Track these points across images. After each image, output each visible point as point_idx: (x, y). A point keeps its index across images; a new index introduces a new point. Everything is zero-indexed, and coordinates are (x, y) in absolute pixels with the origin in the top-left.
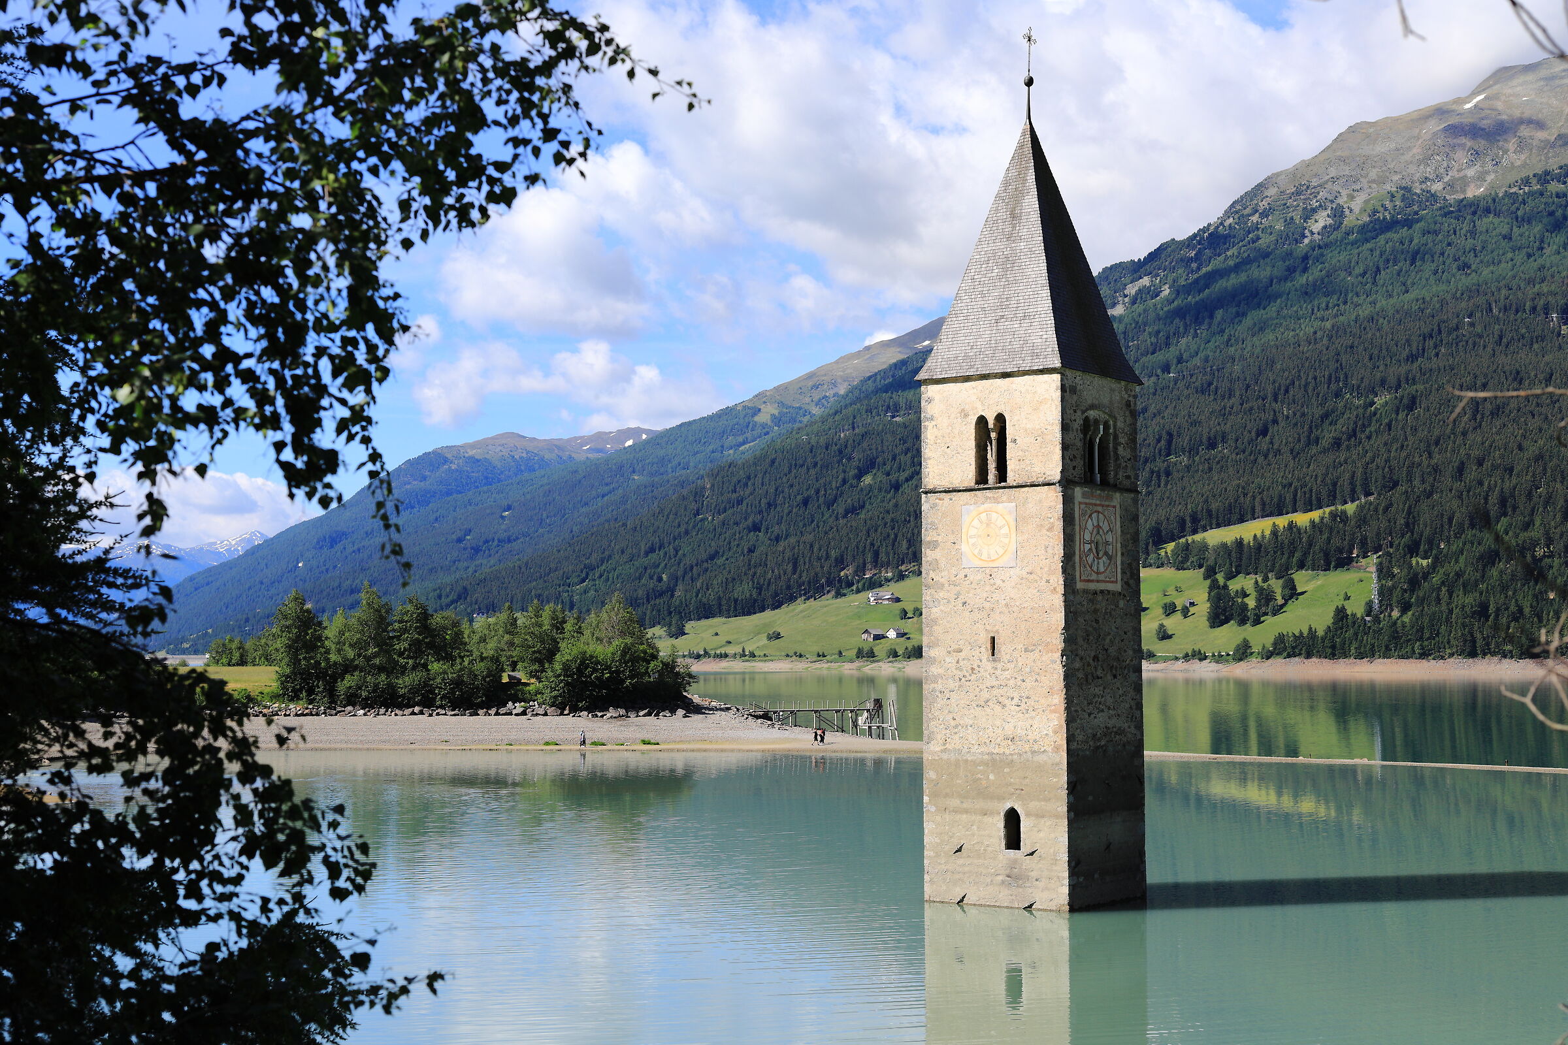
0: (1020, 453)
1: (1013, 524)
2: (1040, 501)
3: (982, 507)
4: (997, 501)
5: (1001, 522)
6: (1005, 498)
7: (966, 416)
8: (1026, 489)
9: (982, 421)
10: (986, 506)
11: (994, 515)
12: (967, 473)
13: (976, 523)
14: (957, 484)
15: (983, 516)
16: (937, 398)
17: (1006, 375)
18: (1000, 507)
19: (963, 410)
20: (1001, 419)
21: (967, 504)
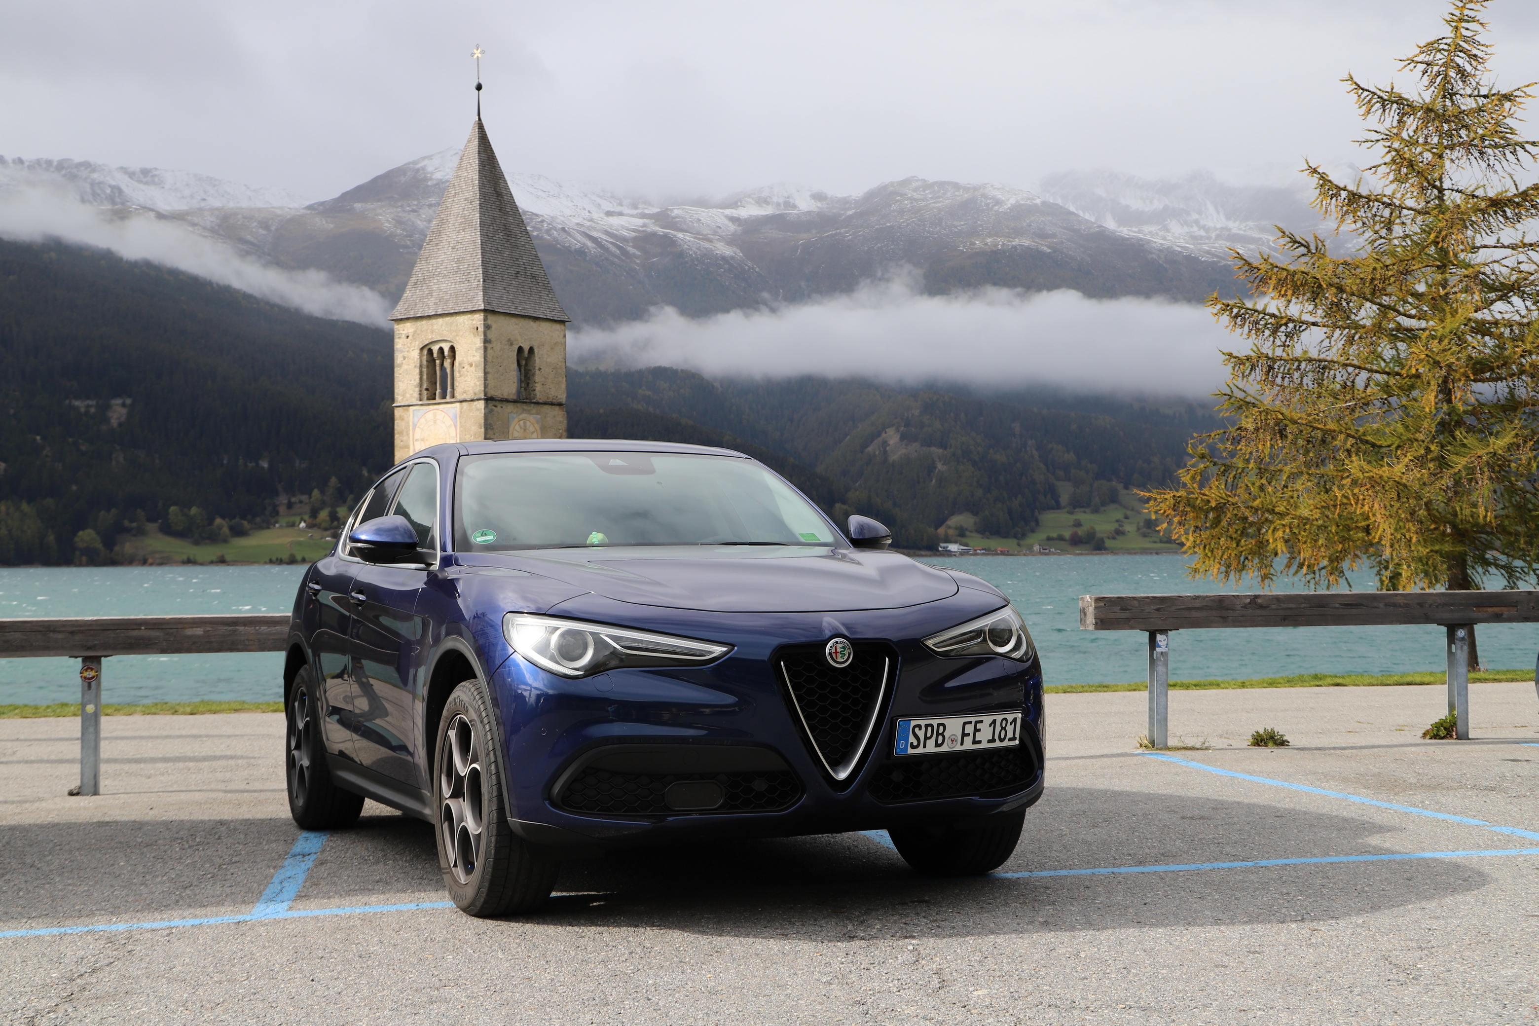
0: (543, 379)
1: (539, 431)
2: (554, 417)
3: (522, 416)
4: (529, 412)
5: (532, 429)
6: (534, 411)
7: (511, 344)
8: (546, 407)
9: (520, 349)
10: (524, 416)
11: (528, 424)
12: (509, 387)
13: (517, 427)
14: (505, 396)
15: (522, 423)
16: (494, 326)
17: (536, 319)
18: (531, 418)
19: (509, 340)
20: (531, 350)
21: (512, 412)
